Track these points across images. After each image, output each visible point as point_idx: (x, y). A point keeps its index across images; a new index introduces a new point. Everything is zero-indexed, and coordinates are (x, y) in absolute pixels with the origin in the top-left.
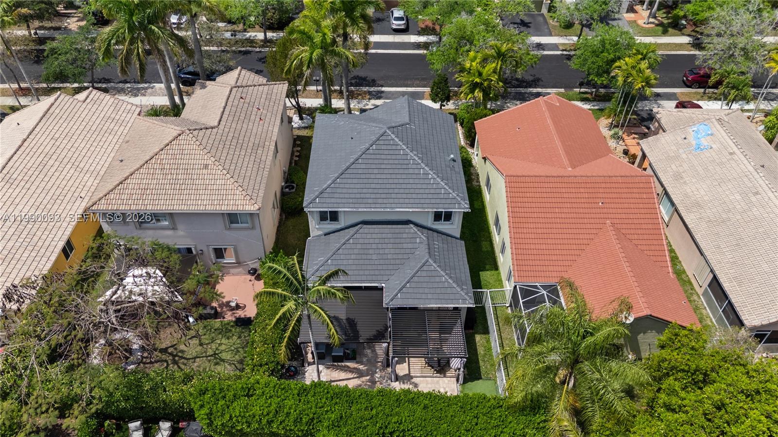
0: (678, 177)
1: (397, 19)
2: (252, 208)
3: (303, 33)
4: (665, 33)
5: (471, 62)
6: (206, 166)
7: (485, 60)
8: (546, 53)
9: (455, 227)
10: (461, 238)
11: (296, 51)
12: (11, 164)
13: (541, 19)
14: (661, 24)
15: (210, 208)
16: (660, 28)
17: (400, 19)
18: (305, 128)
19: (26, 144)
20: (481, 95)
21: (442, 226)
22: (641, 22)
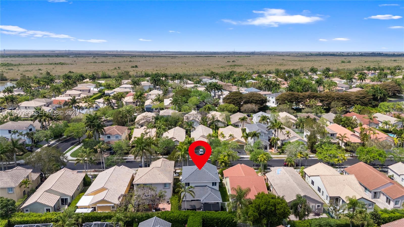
0: (273, 180)
1: (201, 151)
2: (170, 182)
3: (179, 148)
4: (280, 154)
5: (221, 156)
6: (159, 174)
7: (225, 157)
8: (245, 159)
9: (217, 187)
10: (219, 191)
11: (177, 153)
12: (110, 178)
13: (244, 151)
14: (279, 152)
15: (161, 182)
16: (279, 153)
17: (202, 151)
18: (177, 176)
19: (112, 175)
20: (224, 164)
21: (214, 187)
22: (273, 152)
